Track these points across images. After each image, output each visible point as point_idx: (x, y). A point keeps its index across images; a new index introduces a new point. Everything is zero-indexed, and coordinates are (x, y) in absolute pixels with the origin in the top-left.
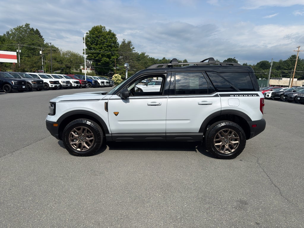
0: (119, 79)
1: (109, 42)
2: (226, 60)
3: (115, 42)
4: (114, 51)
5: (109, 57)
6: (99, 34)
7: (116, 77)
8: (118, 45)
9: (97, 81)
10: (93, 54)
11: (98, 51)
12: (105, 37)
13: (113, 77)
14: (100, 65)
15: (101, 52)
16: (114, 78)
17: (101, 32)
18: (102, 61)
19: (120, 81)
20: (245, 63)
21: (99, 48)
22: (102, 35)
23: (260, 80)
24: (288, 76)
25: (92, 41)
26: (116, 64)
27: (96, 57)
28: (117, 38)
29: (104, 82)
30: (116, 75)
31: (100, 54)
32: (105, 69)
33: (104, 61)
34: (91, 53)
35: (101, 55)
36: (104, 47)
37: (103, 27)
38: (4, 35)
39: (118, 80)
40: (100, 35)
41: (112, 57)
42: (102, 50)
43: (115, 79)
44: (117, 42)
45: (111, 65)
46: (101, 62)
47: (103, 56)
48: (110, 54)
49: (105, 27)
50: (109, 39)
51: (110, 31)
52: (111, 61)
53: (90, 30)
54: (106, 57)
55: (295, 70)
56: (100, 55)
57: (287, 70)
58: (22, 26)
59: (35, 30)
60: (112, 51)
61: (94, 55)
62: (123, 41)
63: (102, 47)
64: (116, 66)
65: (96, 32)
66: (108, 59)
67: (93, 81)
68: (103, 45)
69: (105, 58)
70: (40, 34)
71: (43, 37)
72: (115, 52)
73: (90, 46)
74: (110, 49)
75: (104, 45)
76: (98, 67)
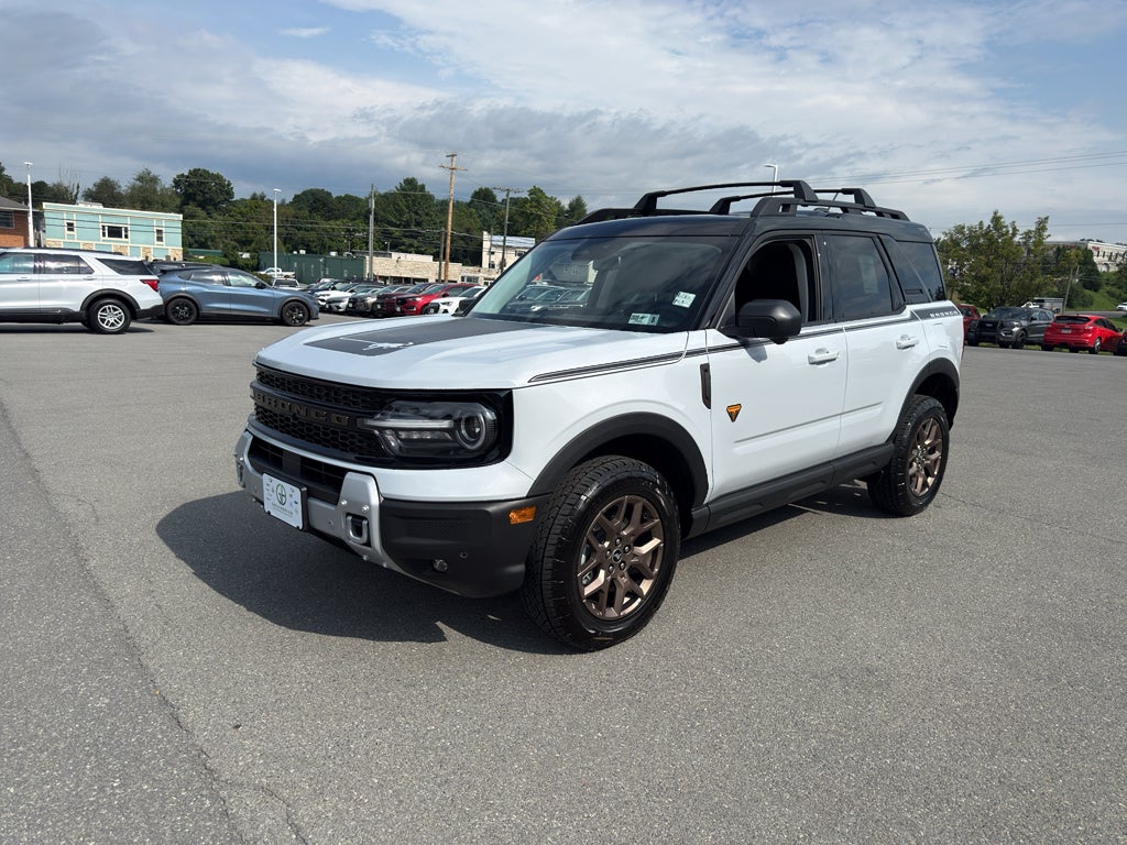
2: (186, 174)
20: (259, 193)
23: (333, 258)
24: (403, 247)
55: (450, 228)
57: (398, 226)
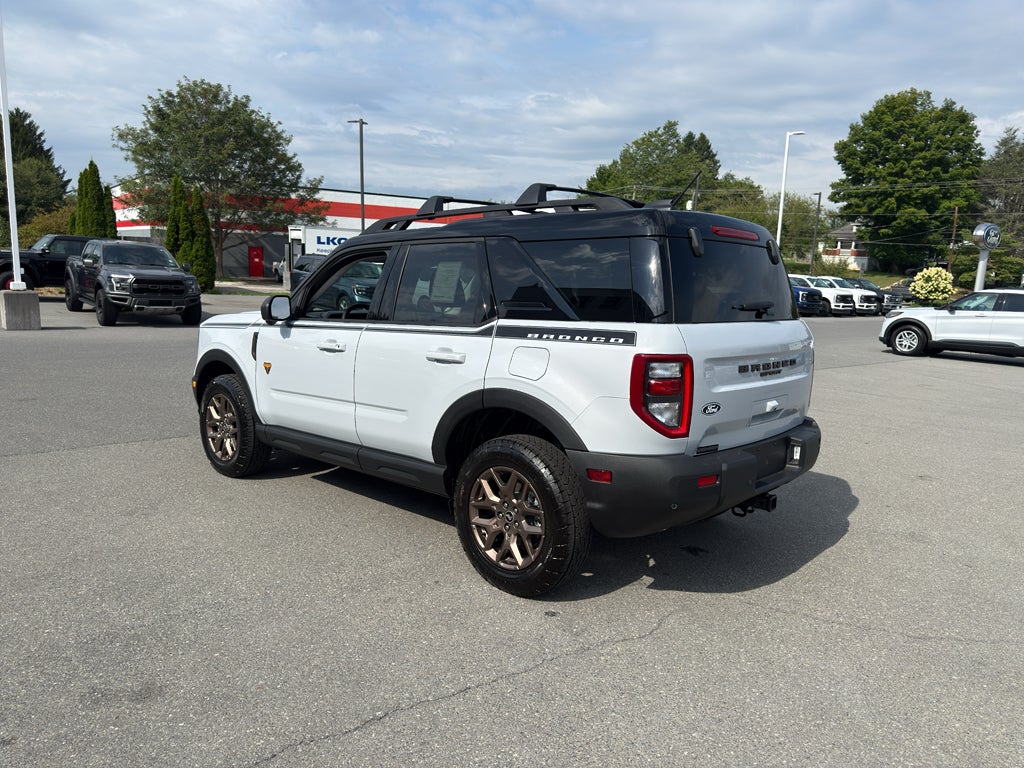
0: (942, 286)
1: (938, 147)
3: (967, 146)
4: (953, 178)
5: (930, 203)
6: (898, 124)
7: (928, 279)
8: (981, 154)
9: (819, 294)
10: (864, 196)
11: (885, 186)
12: (923, 130)
13: (915, 278)
14: (888, 236)
15: (899, 187)
16: (921, 283)
17: (907, 114)
18: (895, 219)
19: (943, 293)
21: (890, 174)
22: (912, 126)
25: (868, 152)
26: (960, 227)
27: (876, 207)
28: (978, 129)
29: (851, 297)
30: (932, 271)
31: (891, 195)
32: (909, 249)
33: (906, 221)
34: (857, 196)
35: (897, 199)
36: (913, 168)
37: (920, 95)
38: (615, 163)
39: (936, 290)
40: (902, 126)
41: (946, 204)
42: (901, 180)
43: (922, 288)
44: (976, 142)
45: (935, 235)
46: (894, 223)
47: (902, 201)
48: (937, 192)
49: (928, 94)
50: (940, 136)
51: (949, 107)
52: (936, 218)
53: (867, 113)
54: (916, 206)
56: (893, 200)
58: (656, 132)
59: (697, 136)
60: (944, 180)
61: (869, 200)
62: (1005, 136)
63: (903, 170)
64: (958, 236)
65: (888, 119)
66: (923, 213)
67: (801, 293)
68: (909, 161)
69: (913, 209)
70: (709, 147)
71: (716, 158)
72: (958, 182)
73: (859, 169)
74: (937, 173)
75: (913, 163)
76: (879, 246)
